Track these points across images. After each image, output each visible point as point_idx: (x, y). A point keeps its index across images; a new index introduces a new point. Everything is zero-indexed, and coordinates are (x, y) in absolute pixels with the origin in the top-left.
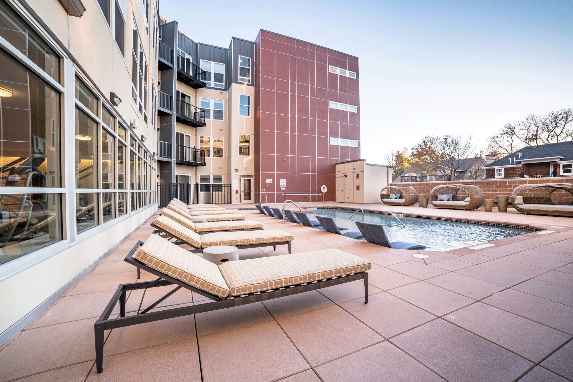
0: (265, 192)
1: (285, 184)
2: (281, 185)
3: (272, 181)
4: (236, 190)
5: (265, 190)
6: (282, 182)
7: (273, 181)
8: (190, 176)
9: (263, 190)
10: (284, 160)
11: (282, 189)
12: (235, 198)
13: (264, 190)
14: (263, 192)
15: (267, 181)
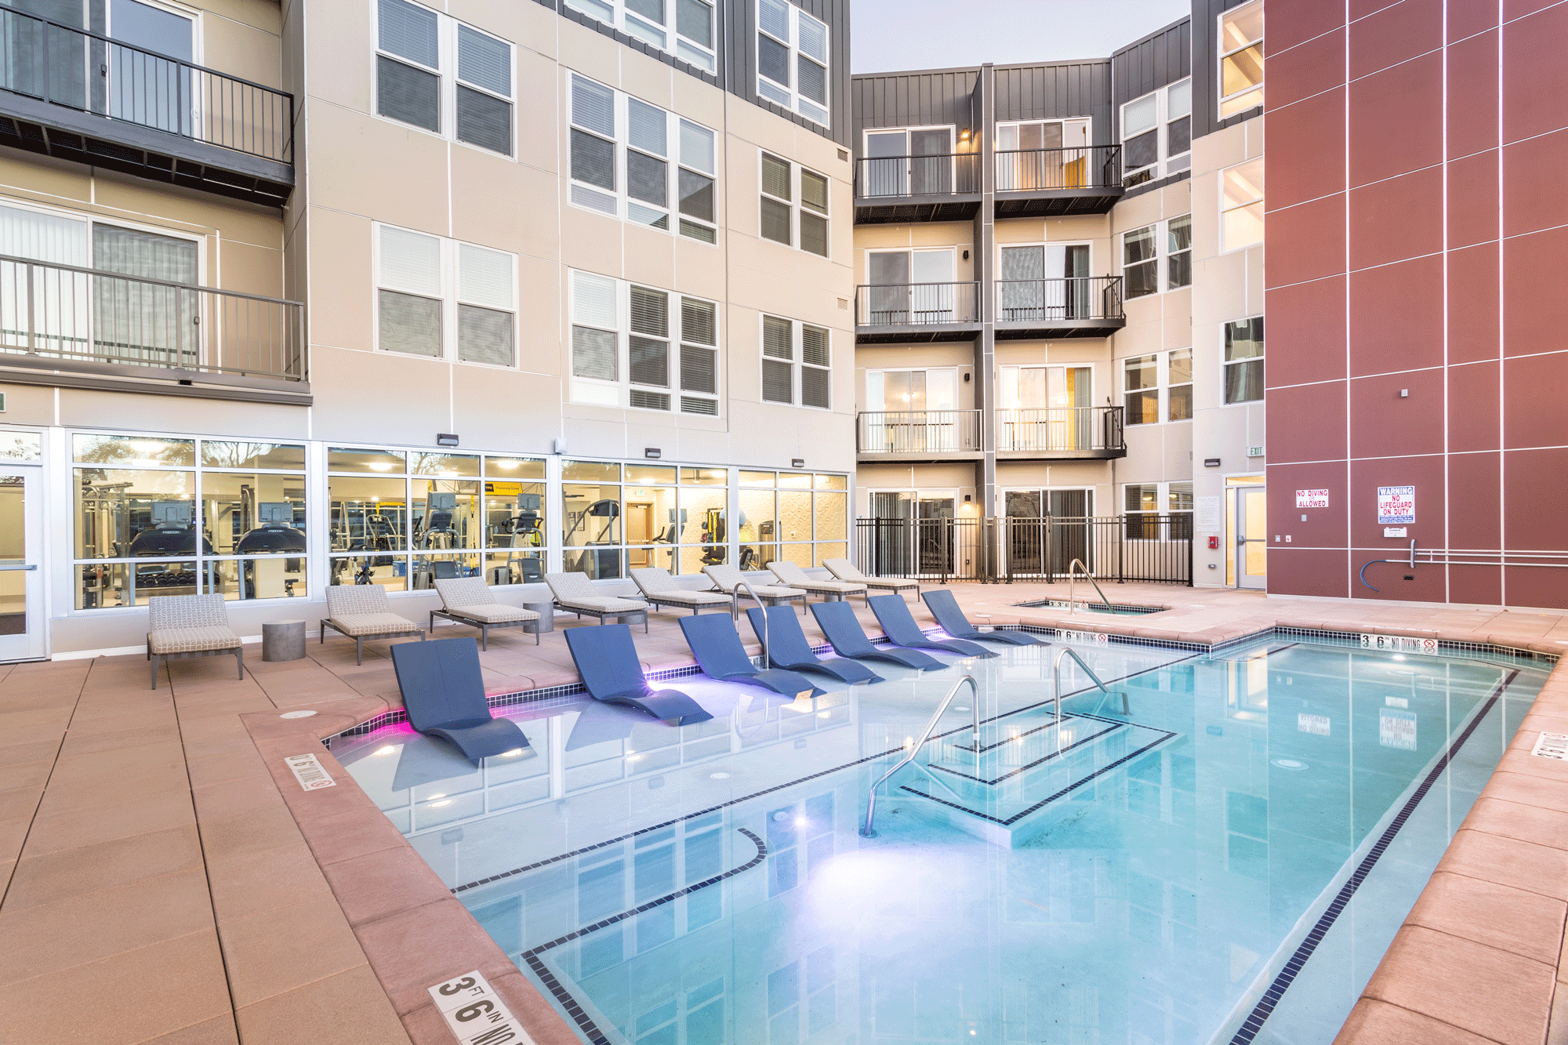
0: (1289, 545)
1: (1412, 512)
2: (1381, 512)
3: (1326, 498)
4: (1212, 535)
5: (1289, 538)
6: (1389, 499)
7: (1337, 498)
8: (1090, 492)
9: (1278, 539)
10: (1405, 393)
11: (1388, 533)
12: (1207, 566)
13: (1283, 539)
14: (1278, 544)
15: (1299, 499)
